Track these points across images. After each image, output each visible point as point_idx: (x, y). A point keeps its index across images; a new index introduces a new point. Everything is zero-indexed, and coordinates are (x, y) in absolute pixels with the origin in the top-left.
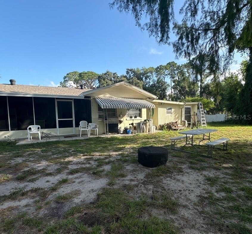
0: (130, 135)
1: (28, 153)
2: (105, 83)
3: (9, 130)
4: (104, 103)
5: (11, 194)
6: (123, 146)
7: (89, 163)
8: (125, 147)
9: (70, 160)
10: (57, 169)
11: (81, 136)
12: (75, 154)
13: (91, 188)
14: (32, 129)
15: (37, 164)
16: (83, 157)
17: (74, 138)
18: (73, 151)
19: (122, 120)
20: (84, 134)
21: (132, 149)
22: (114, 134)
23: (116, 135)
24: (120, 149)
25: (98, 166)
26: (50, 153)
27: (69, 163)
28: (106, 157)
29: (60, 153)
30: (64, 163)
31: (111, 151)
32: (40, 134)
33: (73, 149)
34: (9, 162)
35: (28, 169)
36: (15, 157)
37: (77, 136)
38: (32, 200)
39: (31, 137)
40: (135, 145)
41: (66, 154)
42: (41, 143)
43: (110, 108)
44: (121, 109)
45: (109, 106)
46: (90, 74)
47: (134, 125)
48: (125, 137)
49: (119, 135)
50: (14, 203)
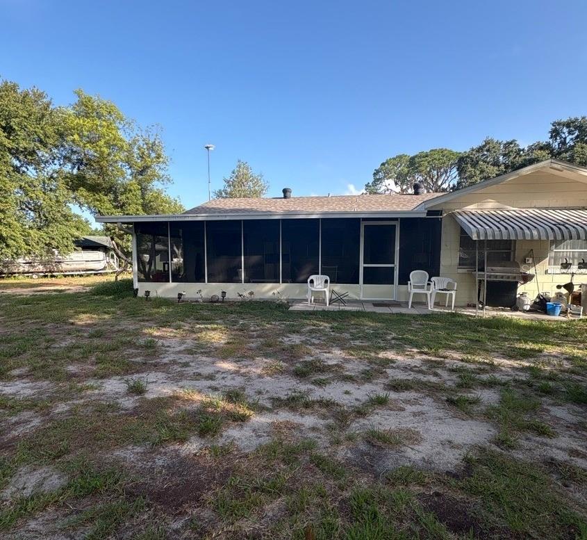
0: (557, 318)
1: (308, 328)
2: (478, 172)
3: (279, 282)
4: (479, 227)
5: (288, 399)
6: (536, 347)
7: (436, 375)
8: (540, 351)
9: (390, 358)
10: (365, 372)
11: (410, 307)
12: (400, 345)
13: (445, 437)
14: (315, 283)
15: (326, 352)
16: (418, 357)
17: (395, 310)
18: (393, 339)
19: (531, 271)
20: (419, 302)
21: (566, 359)
22: (503, 310)
23: (507, 314)
24: (525, 354)
25: (460, 386)
26: (347, 336)
27: (387, 362)
28: (482, 367)
29: (366, 337)
30: (378, 362)
31: (496, 354)
32: (327, 293)
33: (394, 335)
34: (280, 339)
35: (311, 358)
36: (290, 332)
37: (402, 305)
38: (322, 422)
39: (313, 299)
40: (579, 349)
41: (379, 343)
42: (329, 312)
43: (498, 238)
44: (532, 240)
45: (493, 233)
46: (436, 156)
47: (576, 289)
48: (540, 321)
49: (518, 313)
50: (293, 417)
